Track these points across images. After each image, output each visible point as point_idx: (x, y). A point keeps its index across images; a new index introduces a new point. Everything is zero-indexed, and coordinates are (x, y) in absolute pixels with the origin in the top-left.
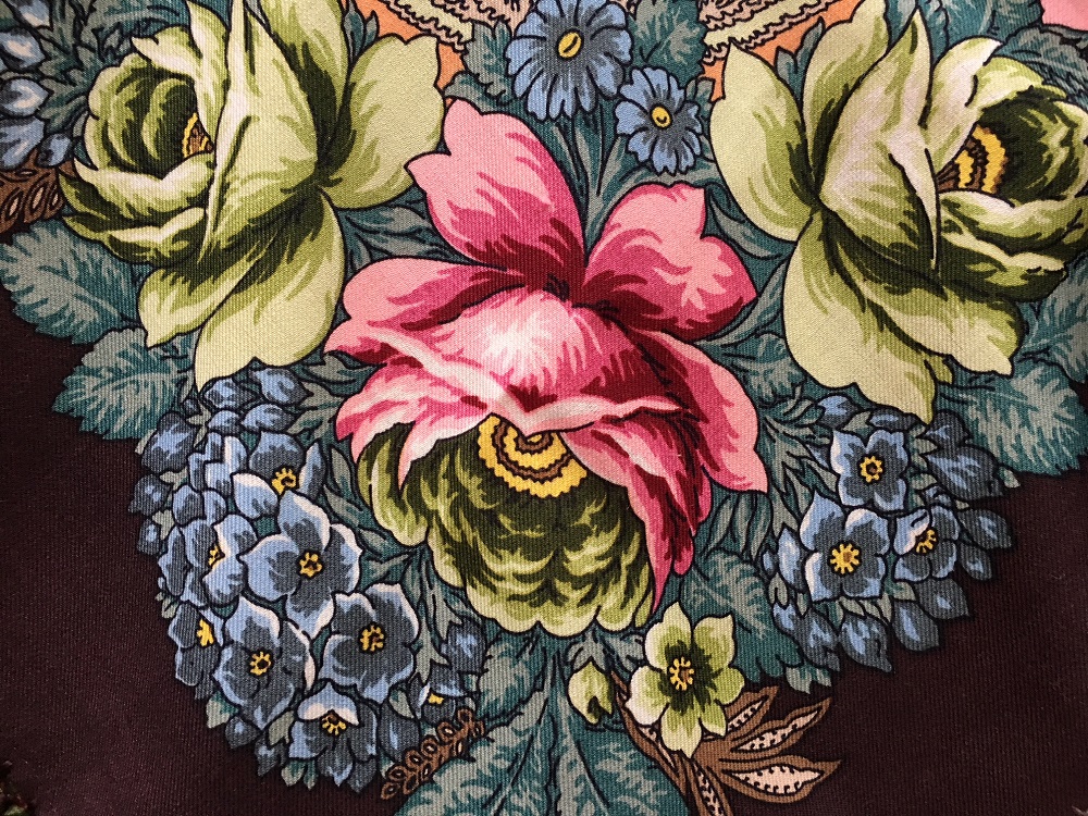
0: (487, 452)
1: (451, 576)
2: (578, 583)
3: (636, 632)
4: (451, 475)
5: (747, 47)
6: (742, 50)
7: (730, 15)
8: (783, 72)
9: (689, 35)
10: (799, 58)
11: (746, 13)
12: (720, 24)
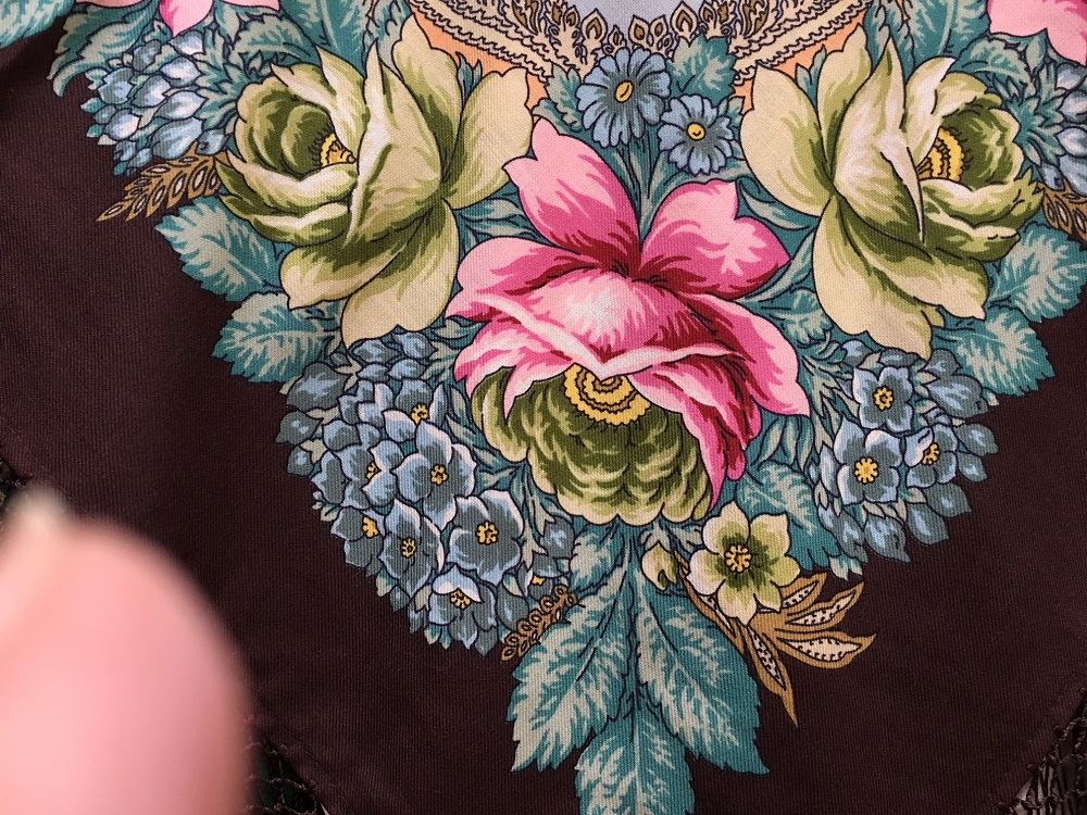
0: (572, 392)
1: (547, 487)
2: (646, 487)
3: (697, 524)
4: (544, 410)
5: (772, 66)
6: (767, 68)
7: (756, 42)
8: (802, 84)
9: (722, 66)
10: (812, 71)
11: (770, 38)
12: (747, 51)
